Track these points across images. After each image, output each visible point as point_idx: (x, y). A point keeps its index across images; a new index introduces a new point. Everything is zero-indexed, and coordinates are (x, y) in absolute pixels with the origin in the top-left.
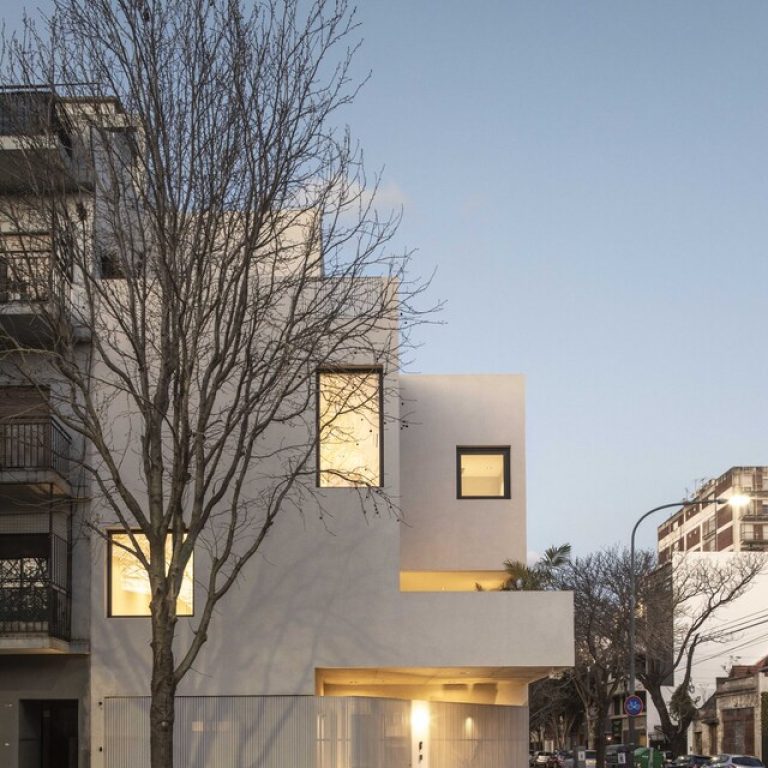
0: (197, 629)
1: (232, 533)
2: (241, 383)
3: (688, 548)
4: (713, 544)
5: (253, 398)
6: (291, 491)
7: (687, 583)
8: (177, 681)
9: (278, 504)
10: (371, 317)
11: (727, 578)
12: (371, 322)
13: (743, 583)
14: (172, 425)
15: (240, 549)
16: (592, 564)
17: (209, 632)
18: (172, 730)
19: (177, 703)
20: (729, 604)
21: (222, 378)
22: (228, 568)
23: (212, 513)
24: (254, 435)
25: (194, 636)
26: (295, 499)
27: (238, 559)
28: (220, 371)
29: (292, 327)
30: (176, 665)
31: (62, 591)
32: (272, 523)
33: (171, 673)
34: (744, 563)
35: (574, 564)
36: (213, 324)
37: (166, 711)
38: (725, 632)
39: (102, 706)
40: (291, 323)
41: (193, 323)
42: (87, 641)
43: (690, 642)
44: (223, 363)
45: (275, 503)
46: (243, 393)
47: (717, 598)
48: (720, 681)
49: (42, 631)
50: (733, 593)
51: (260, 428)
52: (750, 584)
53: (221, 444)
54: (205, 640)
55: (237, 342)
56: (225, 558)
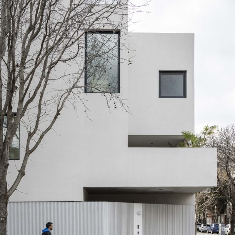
0: (20, 169)
1: (38, 118)
2: (43, 41)
5: (50, 49)
6: (69, 97)
9: (63, 104)
10: (111, 8)
12: (112, 10)
14: (7, 63)
15: (42, 127)
16: (229, 131)
17: (26, 171)
18: (6, 222)
21: (33, 38)
22: (36, 137)
23: (28, 108)
24: (50, 68)
25: (19, 172)
26: (72, 101)
27: (41, 133)
28: (32, 34)
29: (71, 12)
30: (8, 189)
32: (59, 114)
33: (6, 192)
35: (220, 130)
36: (29, 10)
37: (3, 212)
40: (70, 10)
41: (18, 10)
44: (34, 30)
45: (61, 103)
46: (45, 46)
51: (53, 64)
53: (33, 72)
54: (24, 175)
55: (42, 20)
56: (34, 132)
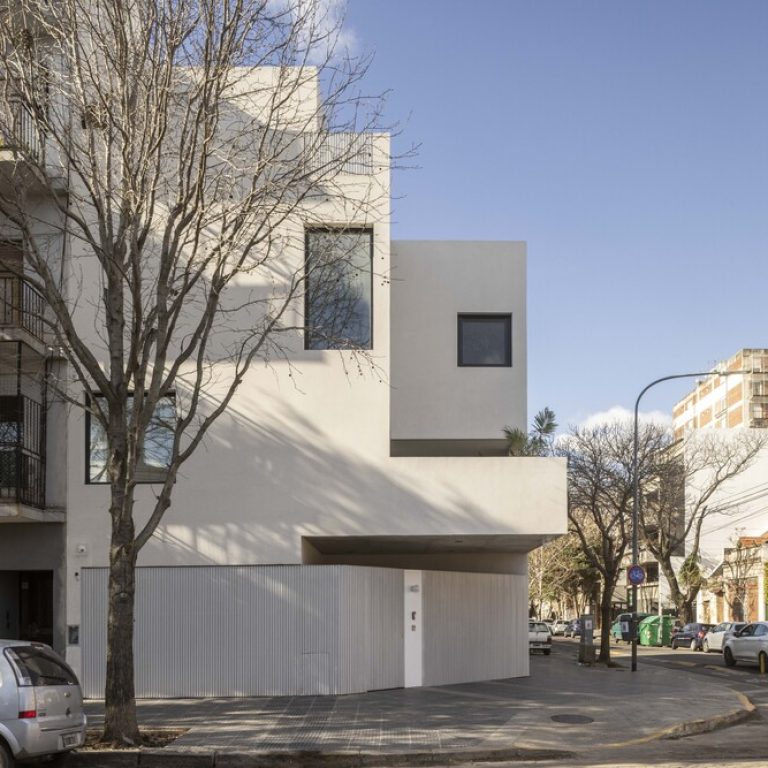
0: (159, 494)
1: (197, 390)
3: (701, 426)
4: (724, 423)
7: (696, 456)
8: (138, 549)
11: (733, 453)
13: (749, 457)
19: (137, 573)
20: (736, 477)
22: (192, 429)
23: (179, 372)
25: (158, 501)
27: (203, 420)
30: (137, 533)
31: (34, 456)
32: (240, 382)
33: (131, 540)
34: (749, 438)
37: (126, 582)
38: (731, 504)
39: (79, 577)
42: (63, 509)
43: (698, 515)
47: (724, 472)
48: (728, 551)
49: (9, 497)
50: (739, 467)
52: (754, 459)
54: (169, 505)
56: (189, 418)
